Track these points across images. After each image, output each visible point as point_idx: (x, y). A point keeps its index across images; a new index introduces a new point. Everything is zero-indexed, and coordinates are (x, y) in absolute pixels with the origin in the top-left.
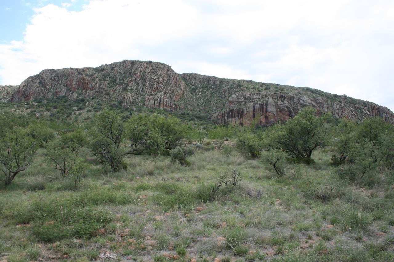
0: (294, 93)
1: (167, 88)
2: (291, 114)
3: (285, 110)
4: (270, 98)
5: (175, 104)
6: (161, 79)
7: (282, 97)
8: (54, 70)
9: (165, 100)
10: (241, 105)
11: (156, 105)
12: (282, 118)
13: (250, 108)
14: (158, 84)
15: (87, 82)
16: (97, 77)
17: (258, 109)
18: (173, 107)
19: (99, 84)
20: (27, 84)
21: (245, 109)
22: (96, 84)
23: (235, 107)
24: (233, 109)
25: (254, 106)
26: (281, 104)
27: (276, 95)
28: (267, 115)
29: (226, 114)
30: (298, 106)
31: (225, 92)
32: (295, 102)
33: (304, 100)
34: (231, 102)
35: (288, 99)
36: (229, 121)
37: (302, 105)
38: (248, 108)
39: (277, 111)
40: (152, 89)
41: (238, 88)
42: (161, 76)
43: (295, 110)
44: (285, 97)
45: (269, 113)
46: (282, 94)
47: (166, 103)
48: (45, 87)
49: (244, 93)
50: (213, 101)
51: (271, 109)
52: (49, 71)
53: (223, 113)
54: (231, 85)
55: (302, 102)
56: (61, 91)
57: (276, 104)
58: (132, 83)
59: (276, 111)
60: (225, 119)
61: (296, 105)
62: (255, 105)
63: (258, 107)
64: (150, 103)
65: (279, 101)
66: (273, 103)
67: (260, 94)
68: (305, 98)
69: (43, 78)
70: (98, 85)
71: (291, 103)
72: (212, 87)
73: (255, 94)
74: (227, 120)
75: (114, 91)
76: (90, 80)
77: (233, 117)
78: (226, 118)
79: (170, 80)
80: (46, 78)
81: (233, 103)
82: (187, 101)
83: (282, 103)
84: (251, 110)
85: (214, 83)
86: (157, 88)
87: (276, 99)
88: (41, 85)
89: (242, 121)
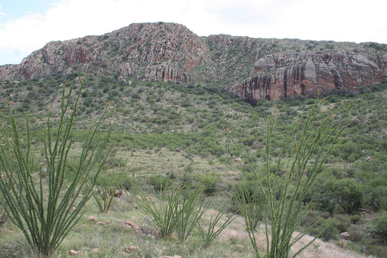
0: (344, 51)
1: (176, 54)
2: (337, 80)
3: (329, 74)
4: (309, 60)
5: (184, 75)
6: (169, 43)
7: (327, 58)
8: (60, 41)
9: (170, 70)
10: (270, 71)
11: (158, 76)
12: (325, 87)
13: (280, 74)
14: (165, 50)
15: (84, 53)
16: (97, 47)
17: (291, 75)
18: (181, 78)
19: (97, 55)
20: (28, 61)
21: (273, 76)
22: (94, 55)
23: (260, 74)
24: (257, 77)
25: (286, 72)
26: (324, 67)
27: (318, 55)
28: (304, 83)
29: (248, 85)
30: (348, 69)
31: (254, 56)
32: (344, 64)
33: (358, 59)
34: (257, 69)
35: (336, 59)
36: (252, 93)
37: (354, 66)
38: (277, 74)
39: (318, 77)
40: (157, 57)
41: (271, 49)
42: (170, 39)
43: (343, 74)
44: (331, 57)
45: (307, 81)
46: (327, 53)
47: (172, 74)
48: (48, 63)
49: (276, 55)
50: (237, 68)
51: (310, 74)
52: (53, 43)
53: (245, 83)
54: (264, 46)
55: (354, 62)
56: (59, 66)
57: (317, 67)
58: (134, 50)
59: (316, 77)
60: (246, 92)
61: (345, 68)
62: (288, 70)
63: (291, 73)
64: (150, 75)
65: (322, 63)
66: (313, 66)
67: (297, 55)
68: (360, 57)
69: (46, 52)
70: (95, 56)
71: (338, 66)
72: (241, 50)
73: (290, 56)
74: (249, 92)
75: (113, 62)
76: (88, 50)
77: (256, 89)
78: (248, 90)
79: (182, 43)
80: (49, 51)
81: (261, 69)
82: (203, 70)
83: (326, 66)
84: (281, 77)
85: (245, 45)
86: (164, 55)
87: (317, 60)
88: (43, 60)
89: (270, 92)
